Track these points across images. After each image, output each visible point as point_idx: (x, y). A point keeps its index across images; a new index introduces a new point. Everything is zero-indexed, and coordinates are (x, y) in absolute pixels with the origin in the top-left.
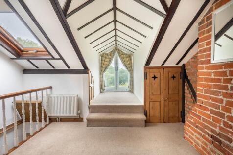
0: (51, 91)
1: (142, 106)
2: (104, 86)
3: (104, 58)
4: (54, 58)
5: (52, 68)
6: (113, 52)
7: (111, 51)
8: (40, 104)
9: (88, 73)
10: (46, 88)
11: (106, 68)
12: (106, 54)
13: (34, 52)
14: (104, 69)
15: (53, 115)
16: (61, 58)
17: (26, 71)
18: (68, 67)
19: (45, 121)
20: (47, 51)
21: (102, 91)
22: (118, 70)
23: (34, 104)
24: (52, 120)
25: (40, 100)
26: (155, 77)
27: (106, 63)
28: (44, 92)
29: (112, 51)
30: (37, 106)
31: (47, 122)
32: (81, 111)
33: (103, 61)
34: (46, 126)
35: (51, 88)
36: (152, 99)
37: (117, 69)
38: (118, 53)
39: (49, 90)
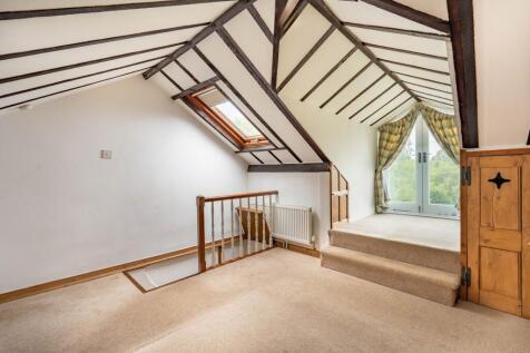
0: (277, 197)
1: (456, 253)
2: (386, 200)
3: (386, 135)
4: (277, 148)
5: (278, 163)
6: (411, 118)
7: (405, 114)
8: (260, 215)
9: (329, 170)
10: (270, 193)
11: (389, 158)
12: (391, 125)
13: (255, 142)
14: (384, 160)
15: (279, 235)
16: (286, 147)
17: (251, 168)
18: (300, 161)
19: (268, 243)
20: (267, 139)
21: (379, 210)
22: (425, 161)
23: (253, 214)
24: (277, 243)
25: (260, 209)
26: (499, 181)
27: (391, 146)
28: (267, 198)
29: (409, 115)
30: (256, 217)
31: (270, 246)
32: (317, 238)
33: (384, 143)
34: (268, 249)
35: (276, 193)
36: (486, 241)
37: (422, 158)
38: (425, 117)
39: (273, 196)
